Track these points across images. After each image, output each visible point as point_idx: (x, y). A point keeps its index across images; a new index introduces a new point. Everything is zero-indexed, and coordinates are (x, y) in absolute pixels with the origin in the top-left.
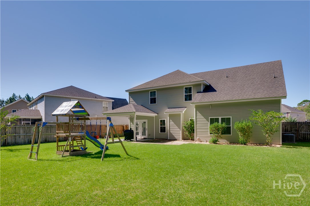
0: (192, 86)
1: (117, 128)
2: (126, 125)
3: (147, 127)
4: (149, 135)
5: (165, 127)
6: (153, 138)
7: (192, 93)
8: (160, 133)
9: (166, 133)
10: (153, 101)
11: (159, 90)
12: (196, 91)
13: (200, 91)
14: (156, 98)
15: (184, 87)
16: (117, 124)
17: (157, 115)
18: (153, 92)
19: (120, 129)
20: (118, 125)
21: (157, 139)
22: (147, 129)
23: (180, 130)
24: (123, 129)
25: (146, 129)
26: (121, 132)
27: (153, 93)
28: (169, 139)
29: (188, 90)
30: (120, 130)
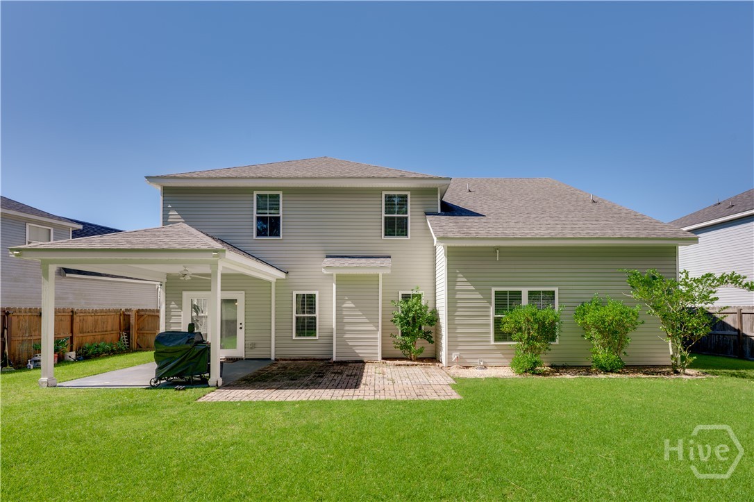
0: (408, 193)
1: (96, 322)
2: (138, 311)
3: (241, 318)
4: (249, 346)
5: (315, 318)
6: (268, 357)
7: (409, 215)
8: (294, 338)
9: (317, 338)
10: (269, 227)
11: (290, 192)
12: (422, 210)
13: (433, 210)
14: (279, 217)
15: (384, 193)
16: (96, 307)
17: (282, 275)
18: (270, 196)
19: (113, 323)
20: (102, 311)
21: (285, 360)
22: (243, 326)
23: (374, 328)
24: (125, 325)
25: (239, 326)
26: (115, 336)
27: (269, 200)
28: (334, 359)
29: (396, 203)
30: (109, 328)
